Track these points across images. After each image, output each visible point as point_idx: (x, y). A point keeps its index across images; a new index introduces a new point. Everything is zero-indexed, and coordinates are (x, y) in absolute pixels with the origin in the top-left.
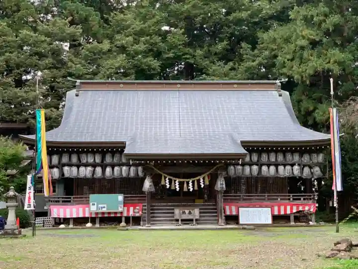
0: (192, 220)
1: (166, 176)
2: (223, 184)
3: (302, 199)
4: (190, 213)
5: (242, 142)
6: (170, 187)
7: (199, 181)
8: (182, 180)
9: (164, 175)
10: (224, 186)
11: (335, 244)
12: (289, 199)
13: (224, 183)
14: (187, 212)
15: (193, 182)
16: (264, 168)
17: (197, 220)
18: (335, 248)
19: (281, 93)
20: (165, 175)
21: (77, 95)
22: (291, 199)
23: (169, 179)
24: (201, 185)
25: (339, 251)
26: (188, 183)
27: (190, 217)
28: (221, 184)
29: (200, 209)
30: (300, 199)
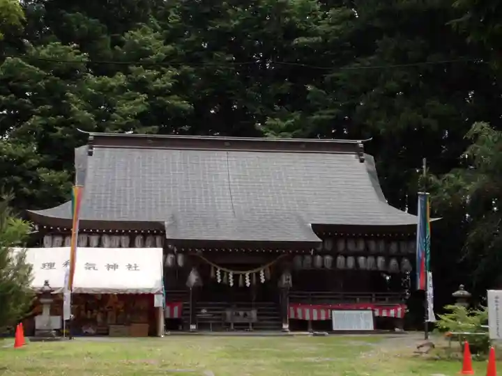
0: (247, 324)
1: (217, 267)
2: (289, 280)
3: (387, 299)
4: (245, 315)
5: (313, 225)
6: (221, 281)
7: (258, 275)
8: (237, 272)
9: (213, 265)
10: (290, 282)
11: (418, 348)
12: (371, 299)
13: (290, 277)
14: (241, 313)
15: (251, 276)
16: (340, 259)
17: (253, 325)
18: (417, 350)
19: (363, 157)
20: (215, 266)
21: (91, 154)
22: (374, 299)
23: (220, 271)
24: (261, 280)
25: (421, 353)
26: (244, 276)
27: (246, 320)
28: (286, 280)
29: (259, 310)
30: (384, 300)
